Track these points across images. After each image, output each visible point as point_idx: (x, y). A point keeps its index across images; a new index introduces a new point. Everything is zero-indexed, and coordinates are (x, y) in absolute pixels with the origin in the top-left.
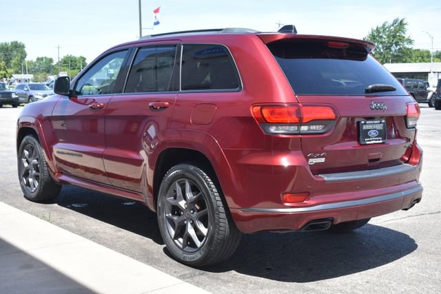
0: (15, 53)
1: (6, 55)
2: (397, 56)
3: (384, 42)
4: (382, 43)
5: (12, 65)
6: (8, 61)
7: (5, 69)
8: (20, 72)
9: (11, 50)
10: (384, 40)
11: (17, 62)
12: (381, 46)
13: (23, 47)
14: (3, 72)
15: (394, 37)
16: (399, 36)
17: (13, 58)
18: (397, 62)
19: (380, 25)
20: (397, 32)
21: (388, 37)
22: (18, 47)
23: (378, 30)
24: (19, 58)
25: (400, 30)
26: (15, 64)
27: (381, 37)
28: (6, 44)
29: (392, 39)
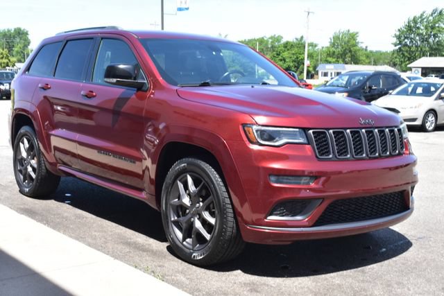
0: (18, 40)
1: (8, 42)
2: (436, 49)
3: (422, 34)
4: (418, 35)
5: (14, 53)
6: (10, 49)
7: (7, 57)
8: (23, 60)
9: (14, 37)
10: (421, 32)
11: (19, 50)
12: (417, 38)
13: (27, 34)
14: (5, 61)
15: (433, 28)
16: (438, 27)
17: (15, 45)
18: (435, 55)
19: (418, 15)
20: (436, 23)
21: (426, 28)
22: (21, 34)
23: (415, 21)
24: (22, 46)
25: (439, 21)
26: (17, 52)
27: (418, 28)
28: (9, 31)
29: (430, 30)
